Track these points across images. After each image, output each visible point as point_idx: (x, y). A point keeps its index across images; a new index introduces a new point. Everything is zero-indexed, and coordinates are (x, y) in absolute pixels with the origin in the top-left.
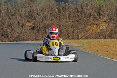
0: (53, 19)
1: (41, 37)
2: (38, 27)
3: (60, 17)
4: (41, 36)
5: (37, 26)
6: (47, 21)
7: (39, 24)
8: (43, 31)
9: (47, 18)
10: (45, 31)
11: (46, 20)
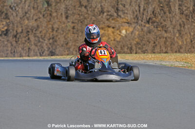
0: (39, 18)
1: (20, 49)
2: (15, 32)
3: (51, 15)
4: (20, 46)
5: (13, 30)
6: (30, 21)
7: (15, 26)
8: (25, 37)
9: (30, 17)
10: (27, 38)
11: (28, 20)
